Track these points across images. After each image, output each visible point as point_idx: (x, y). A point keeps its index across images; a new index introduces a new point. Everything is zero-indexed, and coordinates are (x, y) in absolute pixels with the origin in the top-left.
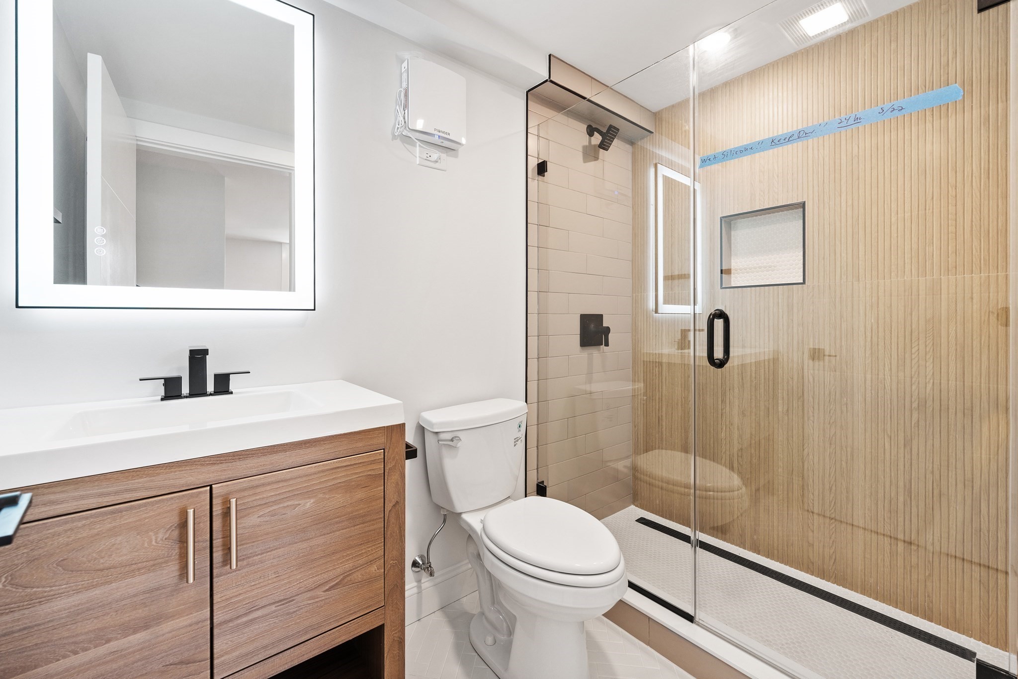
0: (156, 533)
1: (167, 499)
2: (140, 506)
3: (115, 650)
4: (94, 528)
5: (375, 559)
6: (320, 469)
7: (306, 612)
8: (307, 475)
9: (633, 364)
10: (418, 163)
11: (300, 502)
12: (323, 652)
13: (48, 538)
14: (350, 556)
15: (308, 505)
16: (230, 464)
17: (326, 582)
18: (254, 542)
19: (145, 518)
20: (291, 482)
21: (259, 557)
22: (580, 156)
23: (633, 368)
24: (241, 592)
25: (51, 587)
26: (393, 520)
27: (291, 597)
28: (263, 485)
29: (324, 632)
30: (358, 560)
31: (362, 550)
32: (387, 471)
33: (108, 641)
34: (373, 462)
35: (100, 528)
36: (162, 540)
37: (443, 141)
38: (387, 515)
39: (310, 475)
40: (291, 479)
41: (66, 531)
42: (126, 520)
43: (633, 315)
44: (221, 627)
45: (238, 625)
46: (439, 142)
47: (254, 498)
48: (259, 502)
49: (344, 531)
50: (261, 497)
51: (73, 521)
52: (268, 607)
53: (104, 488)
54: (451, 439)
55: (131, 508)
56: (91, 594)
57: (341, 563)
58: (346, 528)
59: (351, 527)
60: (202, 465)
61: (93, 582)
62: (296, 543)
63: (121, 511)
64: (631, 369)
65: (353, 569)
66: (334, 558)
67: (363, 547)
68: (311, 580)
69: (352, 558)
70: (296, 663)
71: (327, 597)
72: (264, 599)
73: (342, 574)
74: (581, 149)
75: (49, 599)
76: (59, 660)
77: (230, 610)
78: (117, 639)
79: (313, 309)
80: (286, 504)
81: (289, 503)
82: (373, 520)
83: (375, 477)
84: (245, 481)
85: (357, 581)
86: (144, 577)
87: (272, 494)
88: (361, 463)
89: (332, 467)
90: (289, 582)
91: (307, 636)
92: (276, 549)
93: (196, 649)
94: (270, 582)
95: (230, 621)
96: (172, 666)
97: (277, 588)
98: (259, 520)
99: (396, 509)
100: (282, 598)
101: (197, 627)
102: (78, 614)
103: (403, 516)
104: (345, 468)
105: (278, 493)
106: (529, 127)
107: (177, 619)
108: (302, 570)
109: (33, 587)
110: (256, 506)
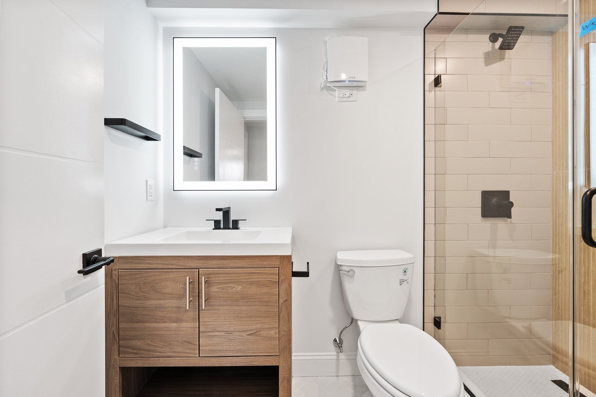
0: (180, 284)
1: (183, 271)
2: (174, 272)
3: (167, 327)
4: (161, 277)
5: (274, 328)
6: (245, 272)
7: (238, 342)
8: (238, 273)
9: (553, 236)
10: (337, 100)
11: (235, 286)
12: (246, 366)
13: (148, 276)
14: (260, 321)
15: (239, 289)
16: (206, 261)
17: (248, 330)
18: (215, 299)
19: (176, 277)
20: (231, 275)
21: (217, 307)
22: (482, 61)
23: (553, 239)
24: (210, 320)
25: (149, 295)
26: (284, 309)
27: (231, 332)
28: (219, 274)
29: (246, 355)
30: (265, 325)
31: (266, 320)
32: (281, 281)
33: (165, 322)
34: (272, 274)
35: (163, 277)
36: (181, 287)
37: (352, 83)
38: (281, 306)
39: (240, 274)
40: (231, 274)
41: (153, 275)
42: (170, 276)
43: (553, 191)
44: (202, 333)
45: (209, 335)
46: (350, 84)
47: (215, 279)
48: (217, 281)
49: (257, 307)
50: (218, 279)
51: (155, 272)
52: (221, 332)
53: (164, 262)
54: (348, 270)
55: (172, 272)
56: (160, 302)
57: (255, 323)
58: (258, 306)
59: (260, 306)
60: (196, 259)
61: (161, 297)
62: (233, 306)
63: (168, 272)
64: (551, 241)
65: (262, 329)
66: (252, 319)
67: (267, 319)
68: (240, 326)
69: (261, 323)
70: (233, 365)
71: (248, 338)
72: (219, 328)
73: (256, 329)
74: (482, 56)
75: (149, 299)
76: (152, 323)
77: (206, 327)
78: (168, 323)
79: (276, 189)
80: (229, 285)
81: (231, 285)
82: (272, 306)
83: (274, 282)
84: (211, 270)
85: (263, 336)
86: (176, 301)
87: (223, 279)
88: (265, 273)
89: (250, 272)
90: (230, 324)
91: (239, 354)
92: (224, 306)
93: (193, 339)
94: (222, 321)
95: (206, 332)
96: (185, 342)
97: (225, 325)
98: (217, 290)
99: (286, 304)
100: (227, 330)
101: (193, 330)
102: (157, 308)
103: (290, 309)
104: (257, 274)
105: (225, 279)
106: (425, 54)
107: (187, 323)
108: (236, 320)
109: (145, 293)
110: (216, 283)
